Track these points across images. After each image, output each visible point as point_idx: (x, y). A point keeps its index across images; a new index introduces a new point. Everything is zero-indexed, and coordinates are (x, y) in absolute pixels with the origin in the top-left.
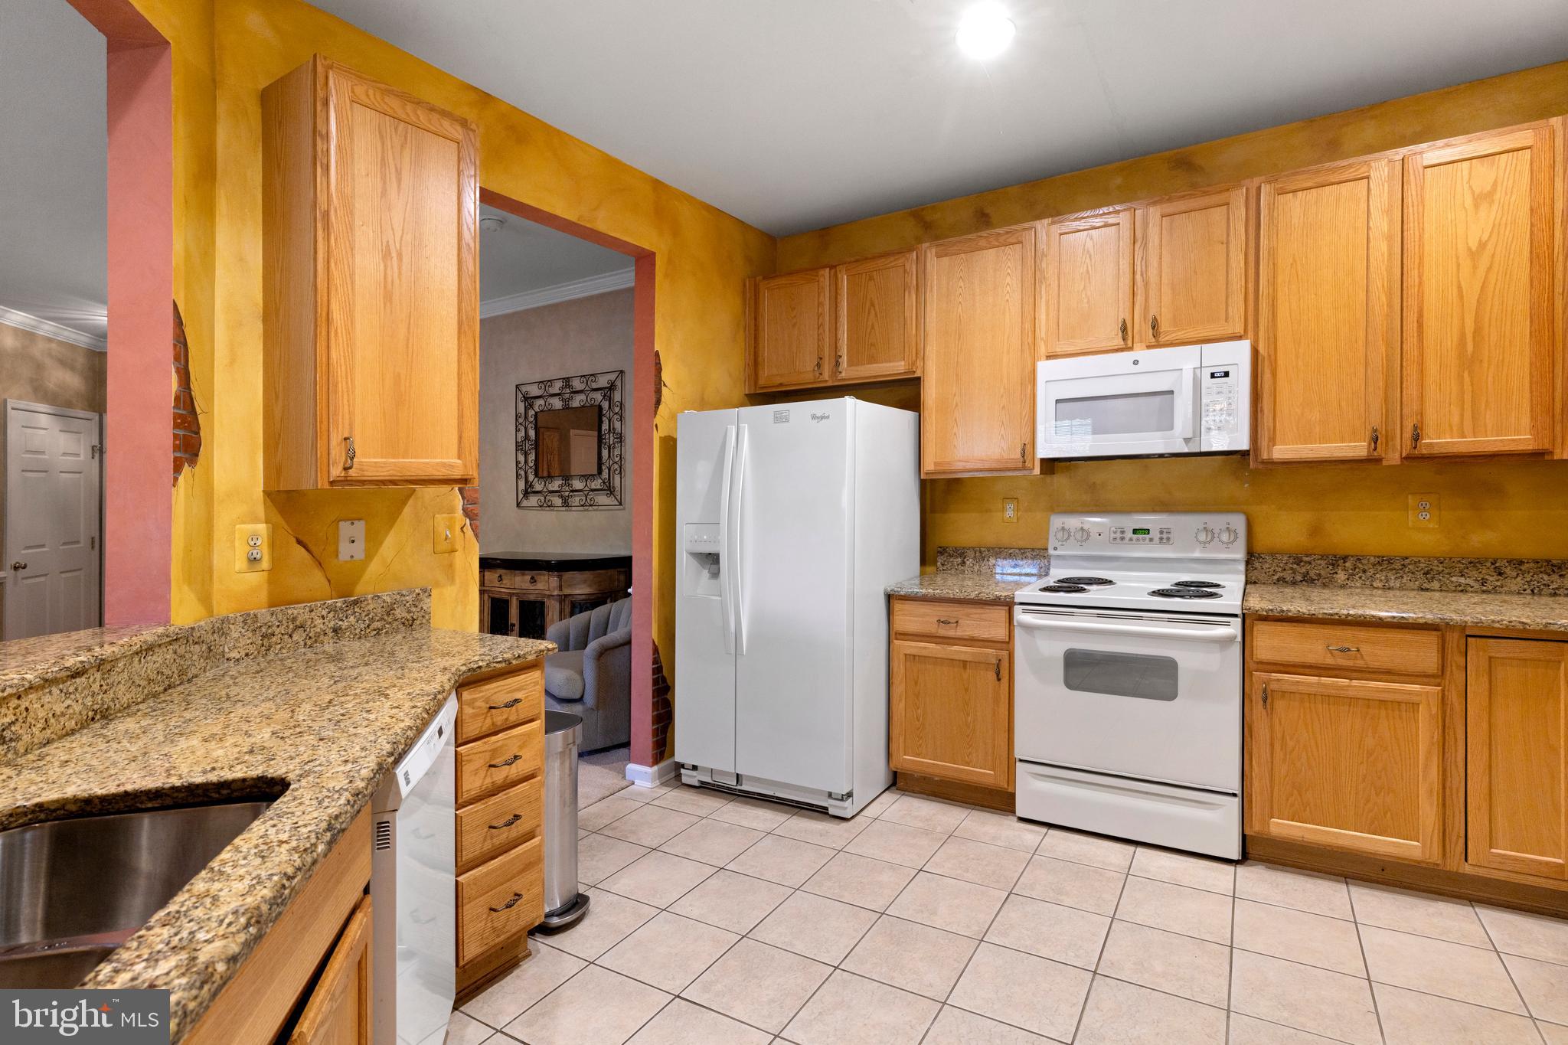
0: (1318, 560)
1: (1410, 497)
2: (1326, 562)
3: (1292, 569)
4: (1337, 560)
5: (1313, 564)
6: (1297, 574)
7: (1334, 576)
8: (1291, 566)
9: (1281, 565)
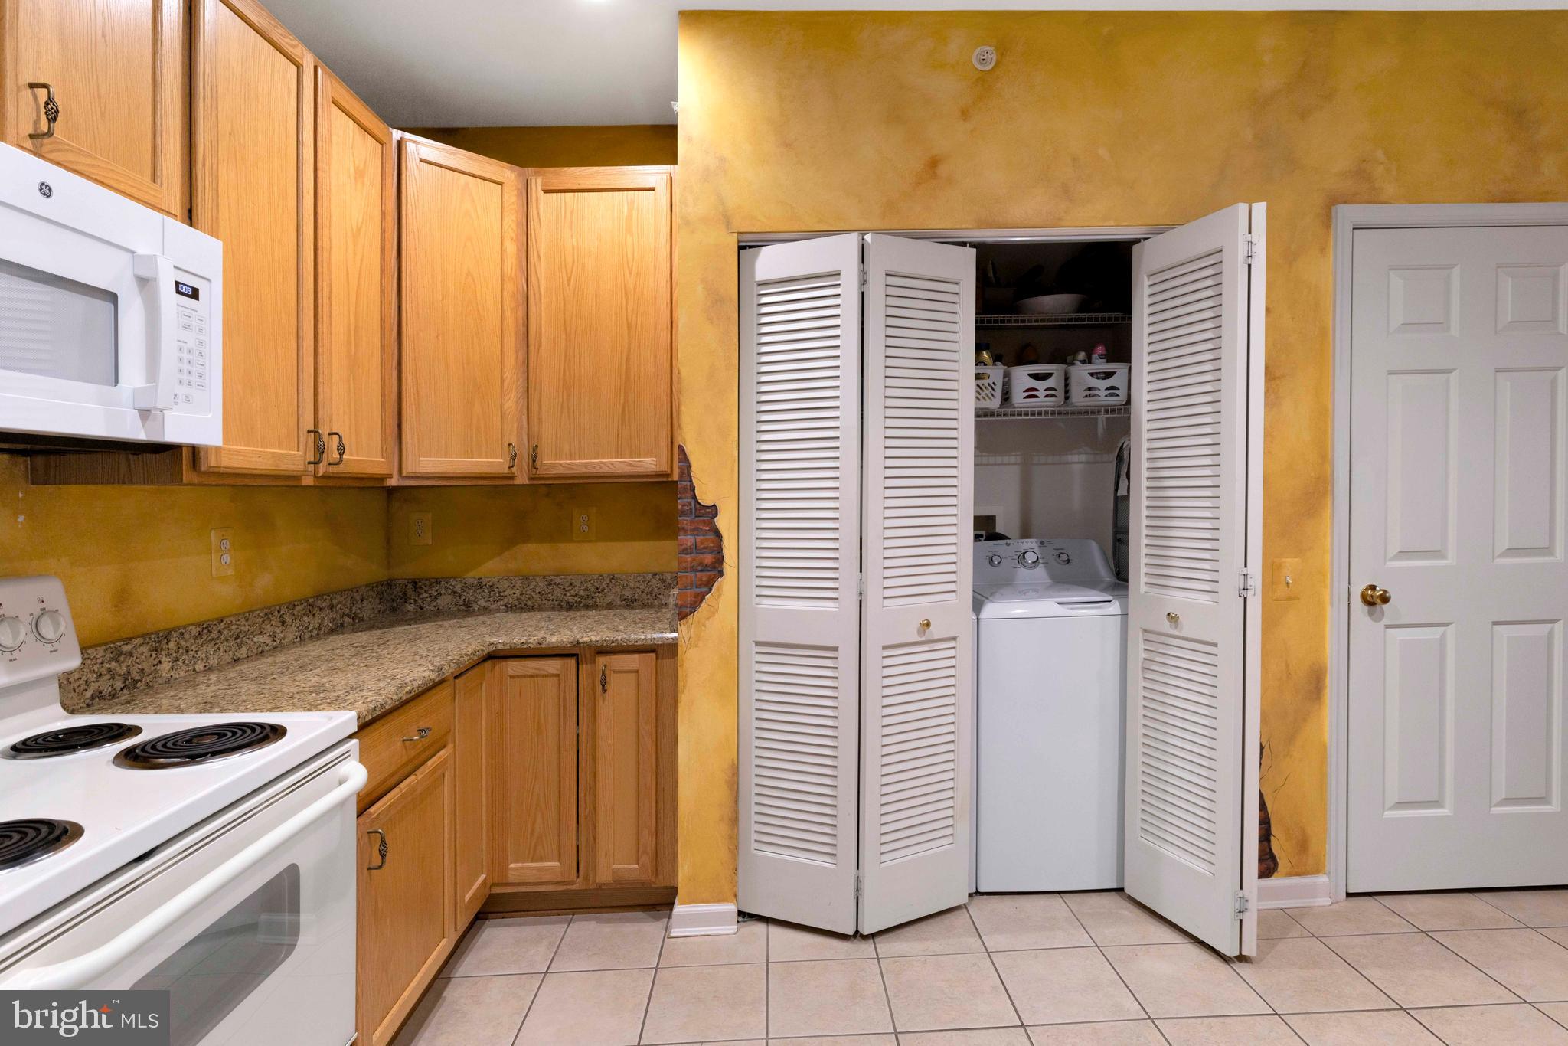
0: (140, 645)
1: (213, 532)
2: (148, 646)
3: (109, 670)
4: (160, 639)
5: (135, 654)
6: (117, 678)
7: (158, 668)
8: (108, 666)
9: (96, 668)
